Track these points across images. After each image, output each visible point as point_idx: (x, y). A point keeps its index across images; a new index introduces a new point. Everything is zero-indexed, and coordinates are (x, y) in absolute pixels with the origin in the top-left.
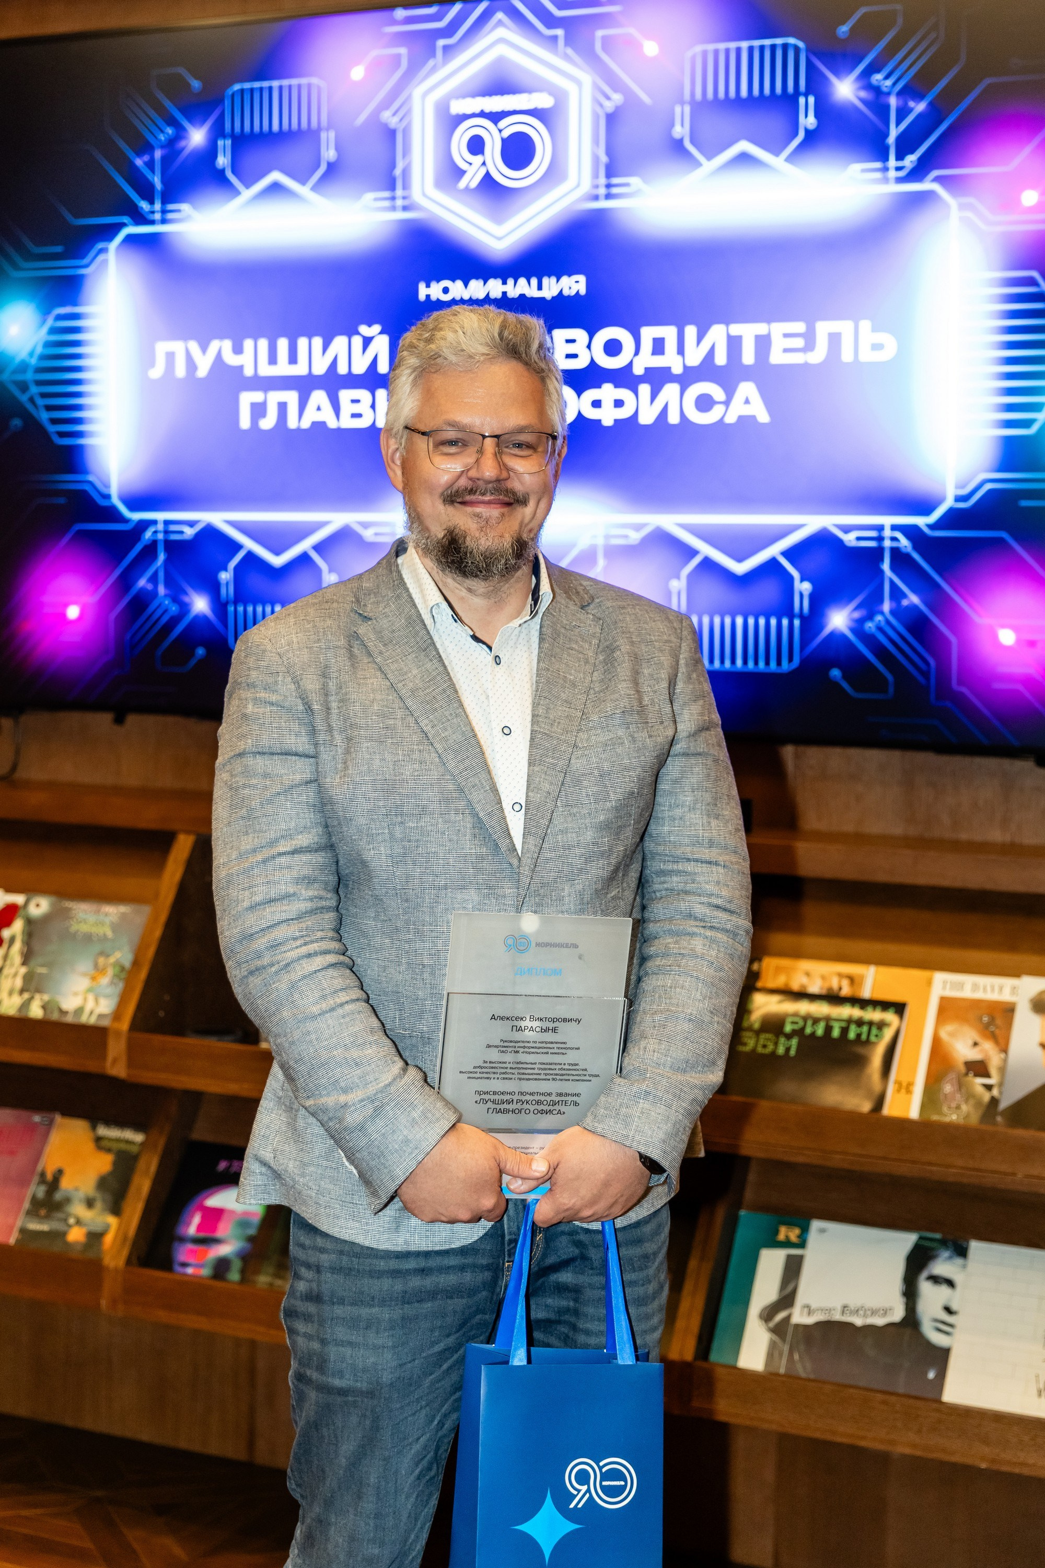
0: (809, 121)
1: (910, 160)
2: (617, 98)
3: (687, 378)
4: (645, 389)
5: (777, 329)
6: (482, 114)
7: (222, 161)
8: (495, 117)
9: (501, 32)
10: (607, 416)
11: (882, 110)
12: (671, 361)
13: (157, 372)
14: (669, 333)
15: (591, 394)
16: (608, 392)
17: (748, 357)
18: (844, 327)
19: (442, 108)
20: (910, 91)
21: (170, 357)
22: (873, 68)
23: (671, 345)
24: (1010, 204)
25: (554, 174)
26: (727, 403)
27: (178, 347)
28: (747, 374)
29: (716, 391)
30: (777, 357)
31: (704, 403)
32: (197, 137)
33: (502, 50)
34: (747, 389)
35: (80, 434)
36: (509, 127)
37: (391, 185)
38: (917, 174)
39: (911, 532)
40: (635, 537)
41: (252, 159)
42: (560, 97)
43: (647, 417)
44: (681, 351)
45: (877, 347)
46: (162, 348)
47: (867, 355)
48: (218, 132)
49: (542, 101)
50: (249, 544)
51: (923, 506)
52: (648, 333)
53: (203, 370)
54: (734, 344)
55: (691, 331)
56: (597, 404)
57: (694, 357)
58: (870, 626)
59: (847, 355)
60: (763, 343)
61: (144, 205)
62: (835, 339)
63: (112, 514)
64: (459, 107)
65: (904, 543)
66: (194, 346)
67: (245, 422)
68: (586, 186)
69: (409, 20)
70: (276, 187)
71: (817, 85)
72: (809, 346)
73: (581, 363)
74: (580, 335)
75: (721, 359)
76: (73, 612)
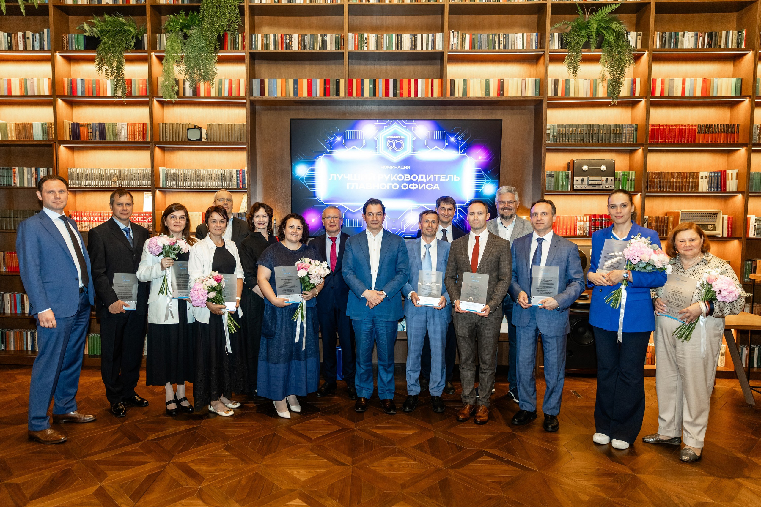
0: (447, 144)
1: (462, 151)
2: (416, 138)
3: (427, 183)
4: (420, 184)
5: (441, 175)
6: (392, 139)
7: (343, 144)
8: (395, 139)
9: (395, 126)
10: (413, 188)
11: (458, 143)
12: (424, 180)
13: (331, 179)
14: (424, 176)
15: (411, 185)
16: (413, 185)
17: (437, 180)
18: (452, 176)
19: (385, 137)
20: (462, 140)
21: (333, 176)
22: (457, 136)
23: (424, 177)
24: (477, 158)
25: (405, 149)
26: (433, 187)
27: (335, 175)
28: (436, 182)
29: (432, 185)
30: (441, 180)
31: (429, 187)
32: (339, 139)
33: (395, 129)
34: (436, 185)
35: (314, 189)
36: (397, 141)
37: (376, 149)
38: (463, 153)
39: (462, 207)
40: (418, 207)
41: (350, 143)
42: (406, 137)
43: (420, 188)
44: (426, 178)
45: (457, 179)
46: (332, 175)
47: (455, 180)
48: (343, 138)
49: (403, 137)
50: (348, 209)
51: (463, 203)
52: (420, 175)
53: (340, 179)
54: (434, 177)
55: (427, 175)
56: (412, 186)
57: (428, 179)
58: (455, 221)
59: (452, 180)
60: (439, 178)
61: (328, 150)
62: (450, 177)
63: (322, 203)
64: (389, 137)
65: (460, 208)
66: (338, 175)
67: (348, 188)
68: (410, 152)
69: (379, 122)
70: (354, 148)
71: (448, 138)
72: (446, 178)
73: (409, 179)
74: (409, 175)
75: (432, 180)
76: (313, 220)
